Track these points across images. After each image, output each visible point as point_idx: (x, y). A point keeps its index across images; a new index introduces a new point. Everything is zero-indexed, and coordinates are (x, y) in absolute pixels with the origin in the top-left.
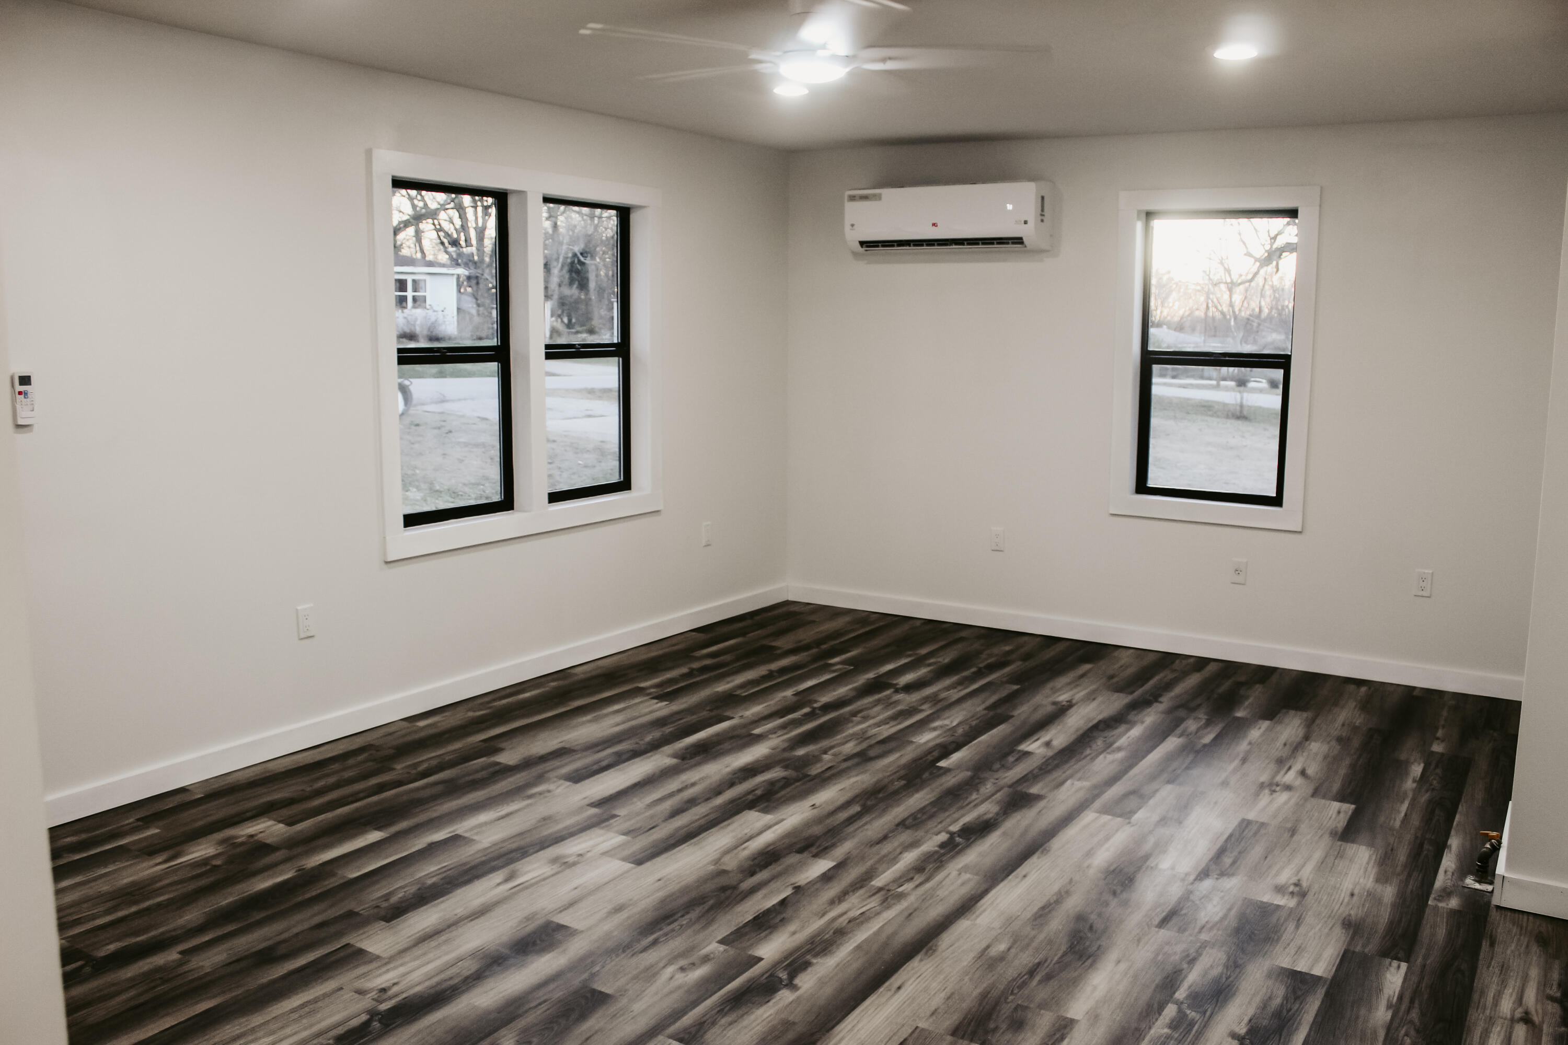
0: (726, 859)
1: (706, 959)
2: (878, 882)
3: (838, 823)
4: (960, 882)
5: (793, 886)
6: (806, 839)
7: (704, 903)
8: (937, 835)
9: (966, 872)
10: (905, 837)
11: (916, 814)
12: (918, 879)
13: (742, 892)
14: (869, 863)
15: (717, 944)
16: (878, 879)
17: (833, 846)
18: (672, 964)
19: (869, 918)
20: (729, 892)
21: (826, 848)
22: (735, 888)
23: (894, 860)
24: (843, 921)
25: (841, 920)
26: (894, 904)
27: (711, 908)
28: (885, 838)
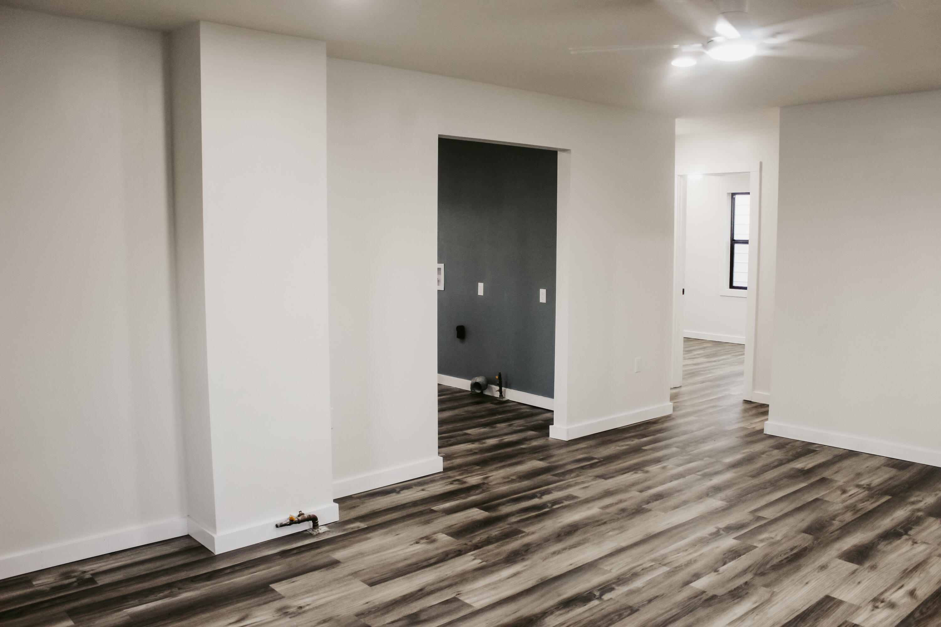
0: (767, 596)
1: (762, 541)
2: (665, 569)
3: (684, 618)
4: (614, 565)
5: (719, 573)
6: (710, 606)
7: (772, 566)
8: (611, 599)
9: (607, 570)
10: (634, 601)
11: (618, 620)
12: (639, 569)
13: (751, 571)
14: (666, 583)
15: (758, 546)
16: (664, 571)
17: (690, 598)
18: (778, 540)
19: (675, 551)
20: (759, 572)
21: (696, 597)
22: (755, 574)
23: (650, 582)
24: (690, 551)
25: (691, 551)
26: (660, 556)
27: (767, 563)
28: (650, 601)
